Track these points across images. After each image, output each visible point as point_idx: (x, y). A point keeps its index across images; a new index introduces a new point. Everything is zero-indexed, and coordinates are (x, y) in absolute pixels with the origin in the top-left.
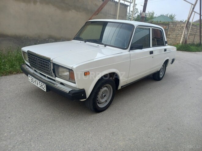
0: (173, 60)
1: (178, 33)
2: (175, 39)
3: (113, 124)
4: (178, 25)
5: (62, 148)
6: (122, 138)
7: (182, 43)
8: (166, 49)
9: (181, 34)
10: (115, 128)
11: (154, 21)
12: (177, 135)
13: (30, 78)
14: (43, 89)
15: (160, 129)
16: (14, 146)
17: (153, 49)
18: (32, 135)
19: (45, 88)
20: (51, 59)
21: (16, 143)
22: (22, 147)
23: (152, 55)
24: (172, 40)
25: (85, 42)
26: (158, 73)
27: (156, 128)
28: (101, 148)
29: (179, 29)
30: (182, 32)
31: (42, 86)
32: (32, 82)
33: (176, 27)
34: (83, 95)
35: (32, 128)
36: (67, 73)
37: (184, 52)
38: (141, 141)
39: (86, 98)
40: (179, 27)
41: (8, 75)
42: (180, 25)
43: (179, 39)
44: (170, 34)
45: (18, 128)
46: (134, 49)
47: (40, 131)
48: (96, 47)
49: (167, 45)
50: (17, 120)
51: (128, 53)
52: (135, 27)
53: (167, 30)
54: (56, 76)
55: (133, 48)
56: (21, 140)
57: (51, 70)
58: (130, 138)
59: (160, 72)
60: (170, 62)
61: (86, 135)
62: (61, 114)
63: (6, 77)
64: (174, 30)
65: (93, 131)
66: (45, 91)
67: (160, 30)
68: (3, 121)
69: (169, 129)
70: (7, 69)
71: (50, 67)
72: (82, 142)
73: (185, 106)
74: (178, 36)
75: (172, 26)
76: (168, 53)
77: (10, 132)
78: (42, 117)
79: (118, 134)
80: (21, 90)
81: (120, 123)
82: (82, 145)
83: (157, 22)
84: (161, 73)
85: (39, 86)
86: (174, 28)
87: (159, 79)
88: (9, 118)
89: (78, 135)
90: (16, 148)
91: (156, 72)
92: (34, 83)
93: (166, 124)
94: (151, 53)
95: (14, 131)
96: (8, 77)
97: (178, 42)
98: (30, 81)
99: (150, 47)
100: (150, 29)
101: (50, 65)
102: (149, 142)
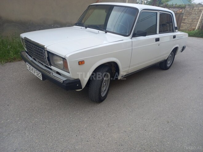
0: (184, 48)
1: (194, 18)
2: (191, 24)
3: (110, 115)
4: (195, 8)
5: (54, 138)
6: (117, 130)
7: (199, 28)
8: (175, 36)
9: (198, 18)
10: (111, 119)
11: (169, 4)
12: (177, 129)
13: (28, 66)
14: (39, 78)
15: (159, 122)
16: (9, 134)
17: (160, 35)
18: (28, 123)
19: (41, 77)
20: (45, 47)
21: (12, 131)
22: (16, 135)
23: (158, 42)
24: (188, 25)
25: (86, 28)
26: (165, 62)
27: (154, 120)
28: (94, 139)
29: (197, 13)
30: (199, 16)
31: (38, 74)
32: (30, 70)
33: (193, 11)
34: (78, 85)
35: (29, 116)
36: (61, 62)
37: (199, 38)
38: (136, 134)
39: (81, 88)
40: (196, 11)
41: (13, 62)
42: (197, 8)
43: (195, 25)
44: (185, 19)
45: (15, 116)
46: (137, 36)
47: (36, 119)
48: (96, 33)
49: (177, 31)
50: (15, 108)
51: (130, 40)
52: (140, 12)
53: (183, 14)
54: (51, 65)
55: (135, 35)
56: (16, 128)
57: (45, 58)
58: (126, 131)
59: (168, 60)
60: (180, 49)
61: (81, 126)
62: (59, 103)
63: (10, 63)
64: (190, 14)
65: (88, 121)
66: (41, 79)
67: (170, 14)
68: (2, 108)
69: (168, 122)
70: (11, 56)
71: (45, 55)
72: (76, 133)
73: (190, 97)
74: (194, 20)
75: (188, 9)
76: (177, 39)
77: (7, 120)
78: (40, 106)
79: (113, 125)
80: (23, 78)
81: (118, 114)
82: (75, 135)
83: (172, 5)
84: (169, 62)
85: (36, 74)
86: (191, 11)
87: (166, 68)
88: (8, 105)
89: (73, 125)
90: (10, 135)
91: (162, 61)
92: (32, 71)
93: (166, 116)
94: (157, 40)
95: (11, 118)
96: (12, 63)
97: (193, 27)
98: (28, 68)
99: (156, 34)
100: (157, 13)
101: (44, 53)
102: (146, 135)
